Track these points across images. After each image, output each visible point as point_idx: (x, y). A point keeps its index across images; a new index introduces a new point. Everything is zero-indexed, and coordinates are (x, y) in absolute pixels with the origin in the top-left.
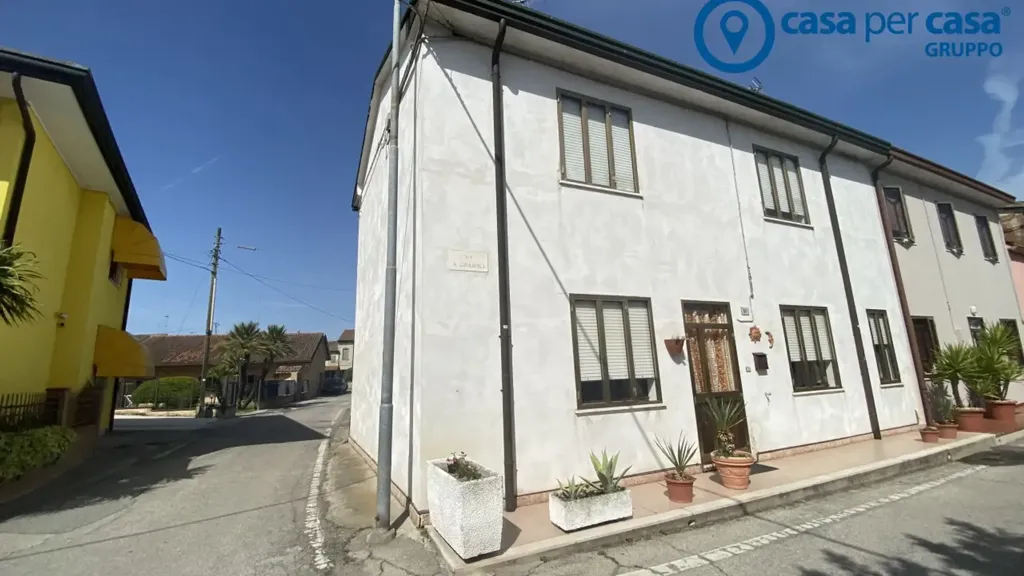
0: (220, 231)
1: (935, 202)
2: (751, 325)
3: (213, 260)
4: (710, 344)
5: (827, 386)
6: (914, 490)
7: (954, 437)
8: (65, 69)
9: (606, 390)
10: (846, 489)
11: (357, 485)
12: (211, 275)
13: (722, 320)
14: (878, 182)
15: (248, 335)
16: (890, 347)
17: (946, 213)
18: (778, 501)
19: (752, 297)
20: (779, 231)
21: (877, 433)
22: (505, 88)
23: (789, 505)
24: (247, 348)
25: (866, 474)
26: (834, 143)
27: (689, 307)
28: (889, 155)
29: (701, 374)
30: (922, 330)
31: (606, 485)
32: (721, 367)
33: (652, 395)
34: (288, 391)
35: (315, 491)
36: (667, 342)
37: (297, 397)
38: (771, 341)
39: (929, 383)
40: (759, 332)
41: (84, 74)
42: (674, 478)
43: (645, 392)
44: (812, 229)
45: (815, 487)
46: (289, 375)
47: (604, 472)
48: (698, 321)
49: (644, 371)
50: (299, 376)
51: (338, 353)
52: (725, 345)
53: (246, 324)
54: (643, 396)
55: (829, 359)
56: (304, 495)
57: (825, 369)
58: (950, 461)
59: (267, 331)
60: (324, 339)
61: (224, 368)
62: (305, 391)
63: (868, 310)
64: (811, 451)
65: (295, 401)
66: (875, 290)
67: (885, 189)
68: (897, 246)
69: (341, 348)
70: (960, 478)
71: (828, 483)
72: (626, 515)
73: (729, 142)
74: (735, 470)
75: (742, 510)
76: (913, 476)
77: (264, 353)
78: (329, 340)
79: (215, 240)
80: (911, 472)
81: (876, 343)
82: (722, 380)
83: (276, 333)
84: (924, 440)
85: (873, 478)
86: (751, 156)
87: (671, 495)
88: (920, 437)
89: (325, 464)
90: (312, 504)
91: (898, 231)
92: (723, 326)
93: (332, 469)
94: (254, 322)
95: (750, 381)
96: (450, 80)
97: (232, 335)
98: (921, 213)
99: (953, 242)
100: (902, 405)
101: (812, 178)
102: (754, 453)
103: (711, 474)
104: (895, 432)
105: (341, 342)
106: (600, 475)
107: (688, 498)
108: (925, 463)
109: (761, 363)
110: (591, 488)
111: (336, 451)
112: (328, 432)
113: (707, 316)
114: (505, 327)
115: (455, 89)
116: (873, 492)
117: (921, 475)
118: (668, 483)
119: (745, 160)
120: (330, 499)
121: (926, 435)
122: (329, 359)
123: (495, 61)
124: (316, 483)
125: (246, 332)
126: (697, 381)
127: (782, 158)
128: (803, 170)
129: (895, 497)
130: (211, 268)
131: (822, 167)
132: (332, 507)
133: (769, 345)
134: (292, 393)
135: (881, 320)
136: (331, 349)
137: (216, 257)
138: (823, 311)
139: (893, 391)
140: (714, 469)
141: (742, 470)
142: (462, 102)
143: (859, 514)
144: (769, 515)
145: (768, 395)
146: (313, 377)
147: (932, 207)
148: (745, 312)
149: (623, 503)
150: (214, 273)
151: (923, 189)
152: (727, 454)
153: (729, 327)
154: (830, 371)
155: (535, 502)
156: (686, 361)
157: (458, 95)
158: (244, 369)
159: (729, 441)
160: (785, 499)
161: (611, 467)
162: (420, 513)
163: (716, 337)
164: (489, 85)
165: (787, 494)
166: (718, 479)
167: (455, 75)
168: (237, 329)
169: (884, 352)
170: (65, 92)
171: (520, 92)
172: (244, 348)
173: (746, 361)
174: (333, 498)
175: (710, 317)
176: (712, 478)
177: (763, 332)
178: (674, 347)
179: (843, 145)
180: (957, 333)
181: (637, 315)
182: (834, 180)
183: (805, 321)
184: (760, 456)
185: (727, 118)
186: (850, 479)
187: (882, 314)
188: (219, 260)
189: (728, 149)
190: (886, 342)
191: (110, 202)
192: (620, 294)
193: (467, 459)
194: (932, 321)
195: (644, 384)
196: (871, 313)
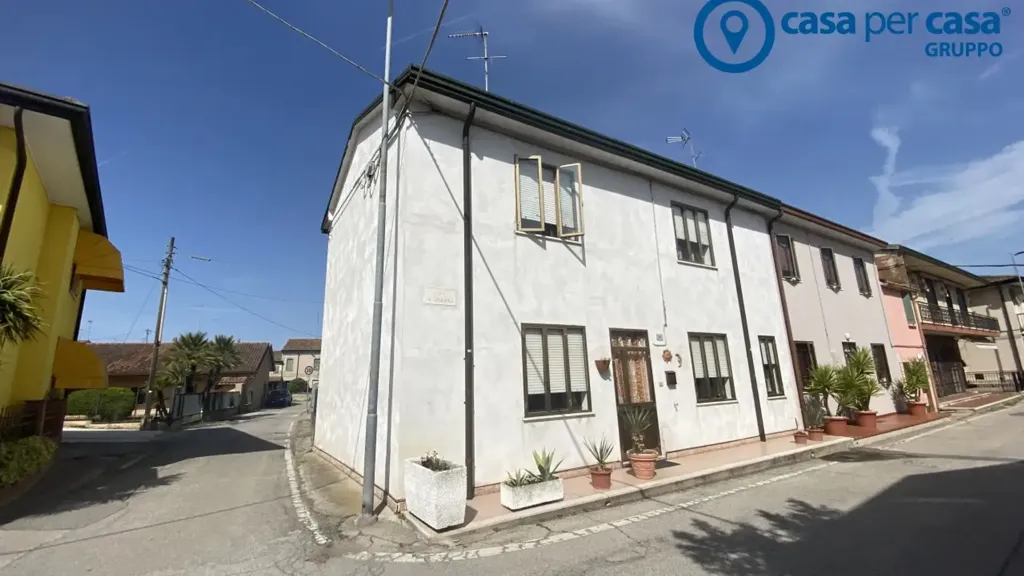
0: (173, 239)
1: (819, 247)
2: (665, 348)
3: (165, 270)
4: (632, 365)
5: (724, 398)
6: (775, 479)
7: (821, 440)
8: (67, 106)
9: (548, 402)
10: (727, 479)
11: (333, 485)
12: (162, 285)
13: (641, 344)
14: (773, 231)
15: (196, 345)
16: (777, 366)
17: (827, 256)
18: (674, 488)
19: (666, 325)
20: (691, 272)
21: (763, 437)
22: (473, 155)
23: (682, 490)
24: (194, 358)
25: (744, 467)
26: (736, 200)
27: (615, 333)
28: (780, 210)
29: (624, 387)
30: (803, 353)
31: (545, 475)
32: (639, 382)
33: (585, 405)
34: (232, 404)
35: (295, 491)
36: (597, 363)
37: (240, 410)
38: (680, 361)
39: (808, 396)
40: (670, 353)
41: (84, 110)
42: (597, 469)
43: (579, 403)
44: (716, 270)
45: (703, 477)
46: (234, 387)
47: (543, 465)
48: (622, 345)
49: (578, 386)
50: (244, 387)
51: (282, 363)
52: (643, 364)
53: (194, 334)
54: (577, 407)
55: (727, 375)
56: (287, 494)
57: (724, 384)
58: (814, 458)
59: (214, 341)
60: (269, 348)
61: (167, 379)
62: (249, 403)
63: (760, 337)
64: (709, 451)
65: (239, 413)
66: (766, 319)
67: (778, 237)
68: (785, 284)
69: (285, 358)
70: (815, 471)
71: (713, 474)
72: (558, 498)
73: (652, 199)
74: (643, 464)
75: (643, 495)
76: (781, 469)
77: (211, 363)
78: (274, 349)
79: (168, 249)
80: (779, 466)
81: (766, 362)
82: (640, 393)
83: (224, 344)
84: (796, 442)
85: (749, 470)
86: (669, 210)
87: (595, 484)
88: (793, 440)
89: (297, 471)
90: (297, 502)
91: (787, 271)
92: (641, 349)
93: (305, 474)
94: (203, 332)
95: (662, 393)
96: (428, 148)
97: (177, 344)
98: (807, 256)
99: (833, 280)
100: (785, 414)
101: (718, 227)
102: (663, 452)
103: (628, 469)
104: (776, 435)
105: (285, 352)
106: (540, 468)
107: (607, 485)
108: (793, 459)
109: (671, 379)
110: (533, 478)
111: (302, 459)
112: (287, 443)
113: (630, 341)
114: (469, 351)
115: (432, 155)
116: (746, 481)
117: (786, 468)
118: (592, 474)
119: (664, 213)
120: (311, 497)
121: (799, 437)
122: (273, 369)
123: (466, 133)
124: (294, 486)
125: (193, 343)
126: (620, 394)
127: (694, 211)
128: (711, 221)
129: (760, 483)
130: (162, 278)
131: (727, 219)
132: (316, 502)
133: (678, 364)
134: (236, 404)
135: (770, 345)
136: (276, 359)
137: (168, 266)
138: (723, 337)
139: (778, 403)
140: (629, 466)
141: (648, 464)
142: (438, 167)
143: (729, 494)
144: (662, 498)
145: (676, 405)
146: (258, 389)
147: (816, 251)
148: (660, 338)
149: (556, 489)
150: (165, 283)
151: (809, 237)
152: (638, 451)
153: (647, 350)
154: (727, 386)
155: (489, 492)
156: (612, 378)
157: (435, 160)
158: (189, 380)
159: (640, 442)
160: (680, 485)
161: (548, 461)
162: (397, 501)
163: (636, 358)
164: (460, 153)
165: (682, 482)
166: (632, 473)
167: (432, 143)
168: (183, 338)
169: (772, 369)
170: (63, 125)
171: (485, 158)
172: (190, 359)
173: (659, 378)
174: (315, 496)
175: (632, 341)
176: (628, 472)
177: (673, 354)
178: (603, 367)
179: (742, 201)
180: (833, 355)
181: (574, 340)
182: (736, 230)
183: (708, 345)
184: (669, 455)
185: (651, 180)
186: (731, 471)
187: (771, 339)
188: (171, 270)
189: (649, 204)
190: (773, 362)
191: (78, 217)
192: (561, 323)
193: (438, 457)
194: (812, 346)
195: (579, 396)
196: (762, 339)
